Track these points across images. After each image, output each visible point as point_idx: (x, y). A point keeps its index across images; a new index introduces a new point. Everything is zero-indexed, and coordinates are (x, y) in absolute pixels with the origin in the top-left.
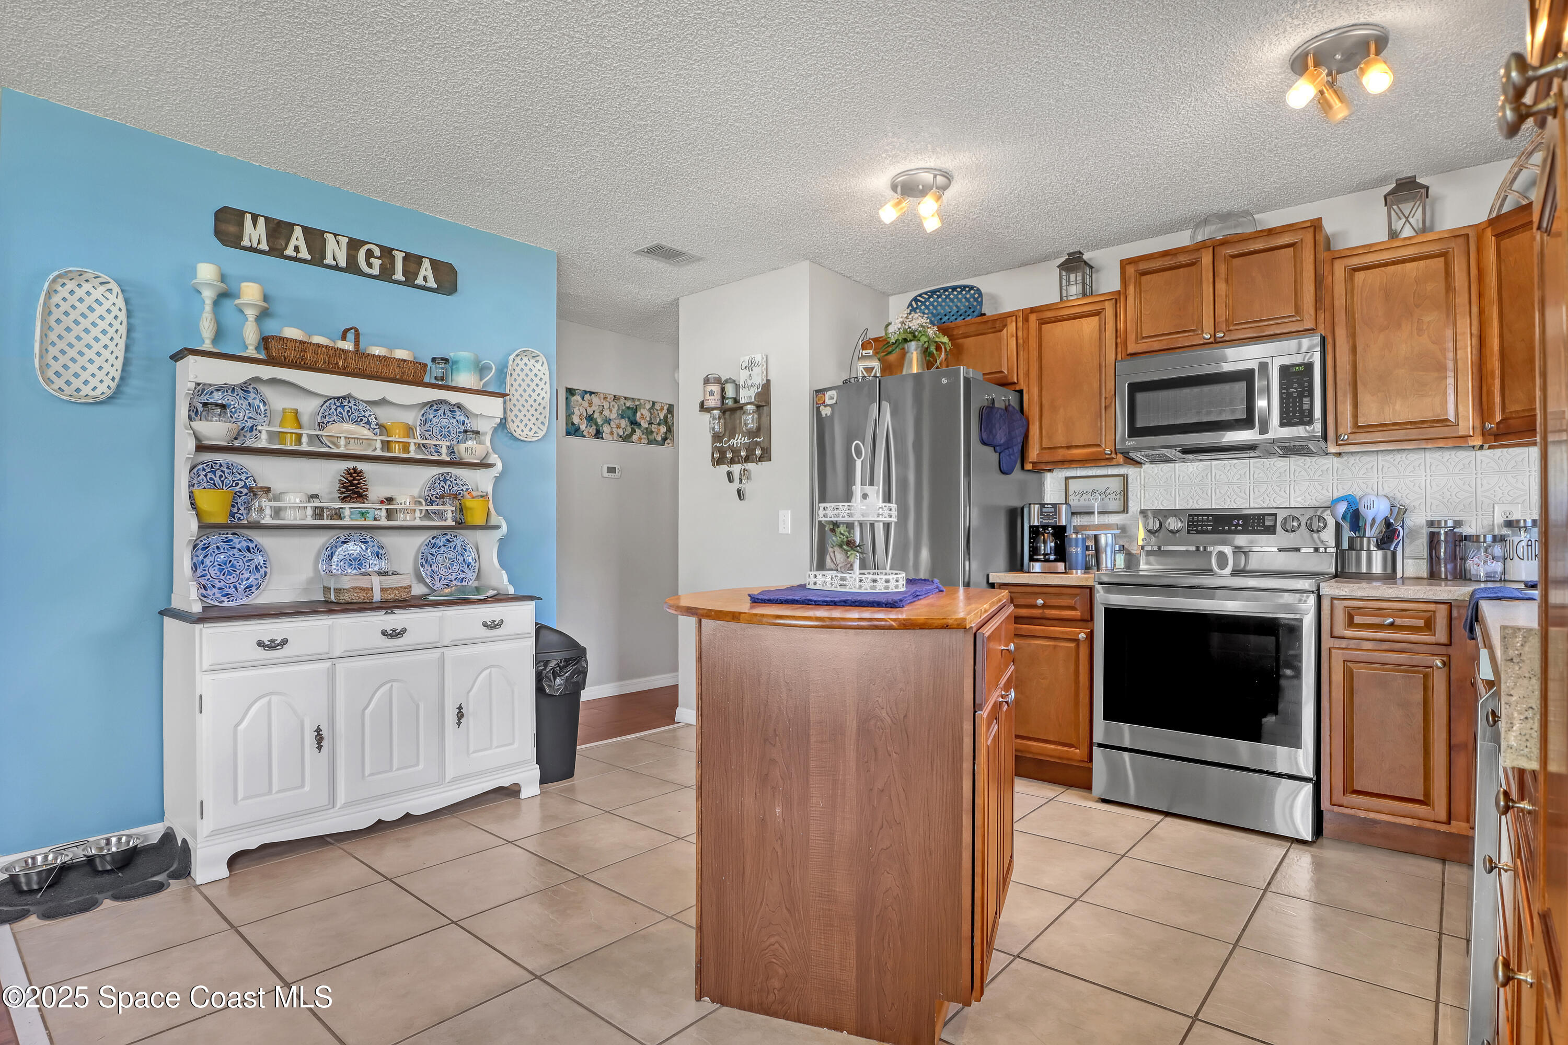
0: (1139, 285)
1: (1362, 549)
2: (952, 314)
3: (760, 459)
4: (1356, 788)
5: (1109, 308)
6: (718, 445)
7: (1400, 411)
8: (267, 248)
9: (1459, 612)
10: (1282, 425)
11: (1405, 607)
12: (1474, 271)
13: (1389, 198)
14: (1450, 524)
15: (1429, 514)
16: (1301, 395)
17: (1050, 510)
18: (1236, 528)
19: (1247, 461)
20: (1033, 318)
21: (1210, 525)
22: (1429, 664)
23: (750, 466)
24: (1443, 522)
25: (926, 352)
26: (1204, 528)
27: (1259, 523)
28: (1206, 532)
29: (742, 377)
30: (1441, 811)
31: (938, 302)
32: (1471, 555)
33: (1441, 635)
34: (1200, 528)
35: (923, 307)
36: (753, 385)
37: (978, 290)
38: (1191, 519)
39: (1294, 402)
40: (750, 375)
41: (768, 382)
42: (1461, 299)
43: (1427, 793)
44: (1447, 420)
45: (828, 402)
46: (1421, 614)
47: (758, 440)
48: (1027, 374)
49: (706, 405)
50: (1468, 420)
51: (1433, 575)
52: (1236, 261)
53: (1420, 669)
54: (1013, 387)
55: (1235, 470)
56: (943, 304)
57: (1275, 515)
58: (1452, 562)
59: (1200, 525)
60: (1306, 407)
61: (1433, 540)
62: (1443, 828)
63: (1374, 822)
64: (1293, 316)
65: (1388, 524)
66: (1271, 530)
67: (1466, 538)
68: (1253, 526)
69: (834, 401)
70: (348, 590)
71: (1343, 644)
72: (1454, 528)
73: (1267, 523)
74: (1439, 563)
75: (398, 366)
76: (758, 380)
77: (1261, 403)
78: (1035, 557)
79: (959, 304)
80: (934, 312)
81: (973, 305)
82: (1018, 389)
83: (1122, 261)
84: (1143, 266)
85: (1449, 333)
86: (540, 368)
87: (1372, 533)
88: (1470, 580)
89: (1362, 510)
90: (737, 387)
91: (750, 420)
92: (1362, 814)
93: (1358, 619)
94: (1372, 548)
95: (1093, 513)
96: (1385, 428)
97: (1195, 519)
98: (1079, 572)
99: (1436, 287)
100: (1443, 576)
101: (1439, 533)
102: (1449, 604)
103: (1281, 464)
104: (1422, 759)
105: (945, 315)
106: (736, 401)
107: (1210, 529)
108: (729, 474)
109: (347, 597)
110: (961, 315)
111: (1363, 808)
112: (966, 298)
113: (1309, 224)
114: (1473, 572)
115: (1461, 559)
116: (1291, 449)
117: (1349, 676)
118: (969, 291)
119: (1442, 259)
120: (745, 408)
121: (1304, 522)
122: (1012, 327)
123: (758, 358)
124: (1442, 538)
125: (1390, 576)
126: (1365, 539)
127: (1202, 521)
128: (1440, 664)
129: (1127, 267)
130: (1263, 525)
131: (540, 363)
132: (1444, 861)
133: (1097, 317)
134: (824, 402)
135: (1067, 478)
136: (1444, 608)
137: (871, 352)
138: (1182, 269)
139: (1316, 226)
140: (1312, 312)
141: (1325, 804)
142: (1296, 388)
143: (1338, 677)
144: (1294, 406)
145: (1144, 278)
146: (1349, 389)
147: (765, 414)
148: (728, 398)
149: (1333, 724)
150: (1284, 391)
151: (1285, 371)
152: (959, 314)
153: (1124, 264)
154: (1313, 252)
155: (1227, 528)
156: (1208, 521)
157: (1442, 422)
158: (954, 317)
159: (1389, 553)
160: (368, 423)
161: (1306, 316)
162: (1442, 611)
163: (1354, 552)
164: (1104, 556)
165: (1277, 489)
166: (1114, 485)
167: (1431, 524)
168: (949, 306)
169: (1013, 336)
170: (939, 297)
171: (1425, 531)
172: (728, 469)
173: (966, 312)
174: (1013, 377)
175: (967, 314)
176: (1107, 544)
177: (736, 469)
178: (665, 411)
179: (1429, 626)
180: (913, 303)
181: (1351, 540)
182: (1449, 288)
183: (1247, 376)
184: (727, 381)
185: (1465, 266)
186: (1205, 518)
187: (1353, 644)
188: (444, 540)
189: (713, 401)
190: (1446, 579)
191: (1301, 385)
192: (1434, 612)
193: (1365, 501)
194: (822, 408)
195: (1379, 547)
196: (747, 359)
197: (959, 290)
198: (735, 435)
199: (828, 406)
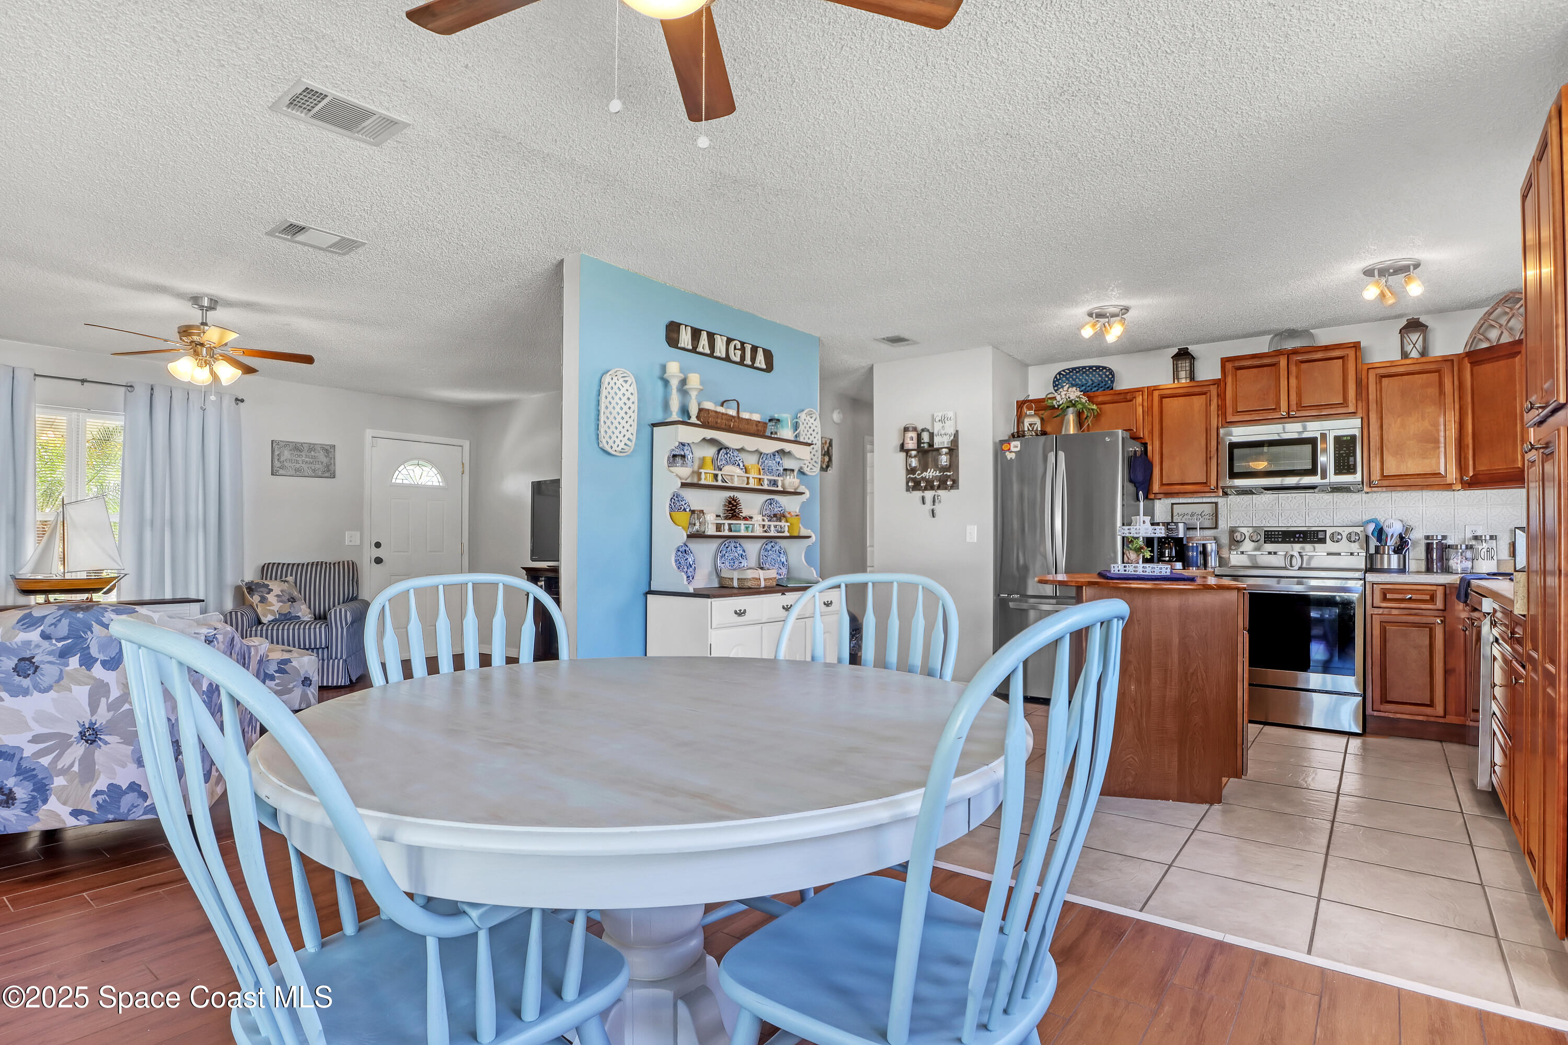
0: (1235, 376)
1: (1384, 553)
2: (1088, 385)
3: (952, 487)
4: (1388, 700)
5: (1214, 390)
6: (912, 476)
7: (1412, 466)
8: (691, 348)
9: (1450, 591)
10: (1336, 474)
11: (1416, 589)
12: (1456, 383)
13: (1402, 331)
14: (1439, 538)
15: (1425, 531)
16: (1348, 456)
17: (1173, 527)
18: (1298, 540)
19: (1304, 495)
20: (1156, 394)
21: (1280, 538)
22: (1433, 622)
23: (941, 492)
24: (1435, 537)
25: (1079, 414)
26: (1276, 540)
27: (1314, 536)
28: (1278, 542)
29: (937, 428)
30: (1439, 709)
31: (1076, 376)
32: (1452, 557)
33: (1439, 604)
34: (1273, 540)
35: (1064, 379)
36: (946, 434)
37: (1110, 369)
38: (1266, 533)
39: (1344, 460)
40: (943, 427)
41: (957, 431)
42: (1449, 400)
43: (1432, 700)
44: (1440, 473)
45: (1013, 449)
46: (1428, 592)
47: (948, 474)
48: (1151, 432)
49: (906, 447)
50: (1452, 474)
51: (1429, 570)
52: (1304, 366)
53: (1428, 625)
54: (1140, 440)
55: (1295, 501)
56: (1081, 377)
57: (1325, 531)
58: (1440, 561)
59: (1272, 537)
60: (1351, 463)
61: (1429, 547)
62: (1441, 720)
63: (1398, 720)
64: (1341, 404)
65: (1401, 537)
66: (1323, 541)
67: (1449, 547)
68: (1310, 538)
69: (1018, 449)
70: (750, 580)
71: (1380, 611)
72: (1442, 540)
73: (1320, 537)
74: (1432, 562)
75: (757, 425)
76: (951, 431)
77: (1322, 459)
78: (1162, 559)
79: (1093, 378)
80: (1073, 382)
81: (1105, 380)
82: (1143, 442)
83: (1222, 359)
84: (1237, 364)
85: (1442, 420)
86: (813, 422)
87: (1392, 542)
88: (1452, 573)
89: (1385, 528)
90: (932, 435)
91: (944, 460)
92: (1391, 716)
93: (1389, 596)
94: (1391, 552)
95: (1196, 528)
96: (1401, 478)
97: (1270, 533)
98: (1194, 568)
99: (1433, 391)
100: (1435, 571)
101: (1433, 543)
102: (1444, 585)
103: (1328, 497)
104: (1429, 679)
105: (1083, 386)
106: (931, 444)
107: (1280, 540)
108: (923, 498)
109: (749, 584)
110: (1095, 387)
111: (1390, 712)
112: (1099, 374)
113: (1352, 345)
114: (1454, 568)
115: (1446, 560)
116: (1337, 489)
117: (1383, 632)
118: (1102, 370)
119: (1437, 374)
120: (941, 451)
121: (1344, 535)
122: (1139, 399)
123: (950, 414)
124: (1435, 546)
125: (1402, 570)
126: (1386, 547)
127: (1275, 535)
128: (1439, 622)
129: (1227, 363)
130: (1317, 538)
131: (813, 419)
132: (1441, 742)
133: (1204, 396)
134: (1009, 449)
135: (1173, 504)
136: (1441, 588)
137: (1033, 412)
138: (1265, 368)
139: (1356, 346)
140: (1354, 401)
141: (1369, 711)
142: (1345, 451)
143: (1377, 632)
144: (1344, 463)
145: (1239, 372)
146: (1379, 452)
147: (954, 455)
148: (924, 443)
149: (1374, 661)
150: (1337, 452)
151: (1338, 439)
152: (1094, 385)
153: (1225, 361)
154: (1355, 363)
155: (1292, 540)
156: (1278, 534)
157: (1438, 475)
158: (1090, 388)
159: (1402, 556)
160: (739, 465)
161: (1350, 404)
162: (1441, 590)
163: (1379, 555)
164: (1210, 558)
165: (1325, 514)
166: (1208, 509)
167: (1427, 537)
168: (1085, 379)
169: (1139, 405)
170: (1077, 372)
171: (1424, 542)
172: (923, 494)
173: (1099, 384)
174: (1140, 433)
175: (1100, 386)
176: (1212, 550)
177: (929, 495)
178: (828, 445)
179: (1432, 599)
180: (1058, 376)
181: (1377, 548)
182: (1442, 392)
183: (1312, 442)
184: (923, 430)
185: (1451, 380)
186: (1276, 533)
187: (1386, 611)
188: (770, 546)
189: (911, 444)
190: (1437, 572)
191: (1348, 448)
192: (1436, 591)
193: (1387, 523)
194: (1007, 453)
195: (1395, 552)
196: (940, 414)
197: (1094, 368)
198: (929, 470)
199: (1012, 452)
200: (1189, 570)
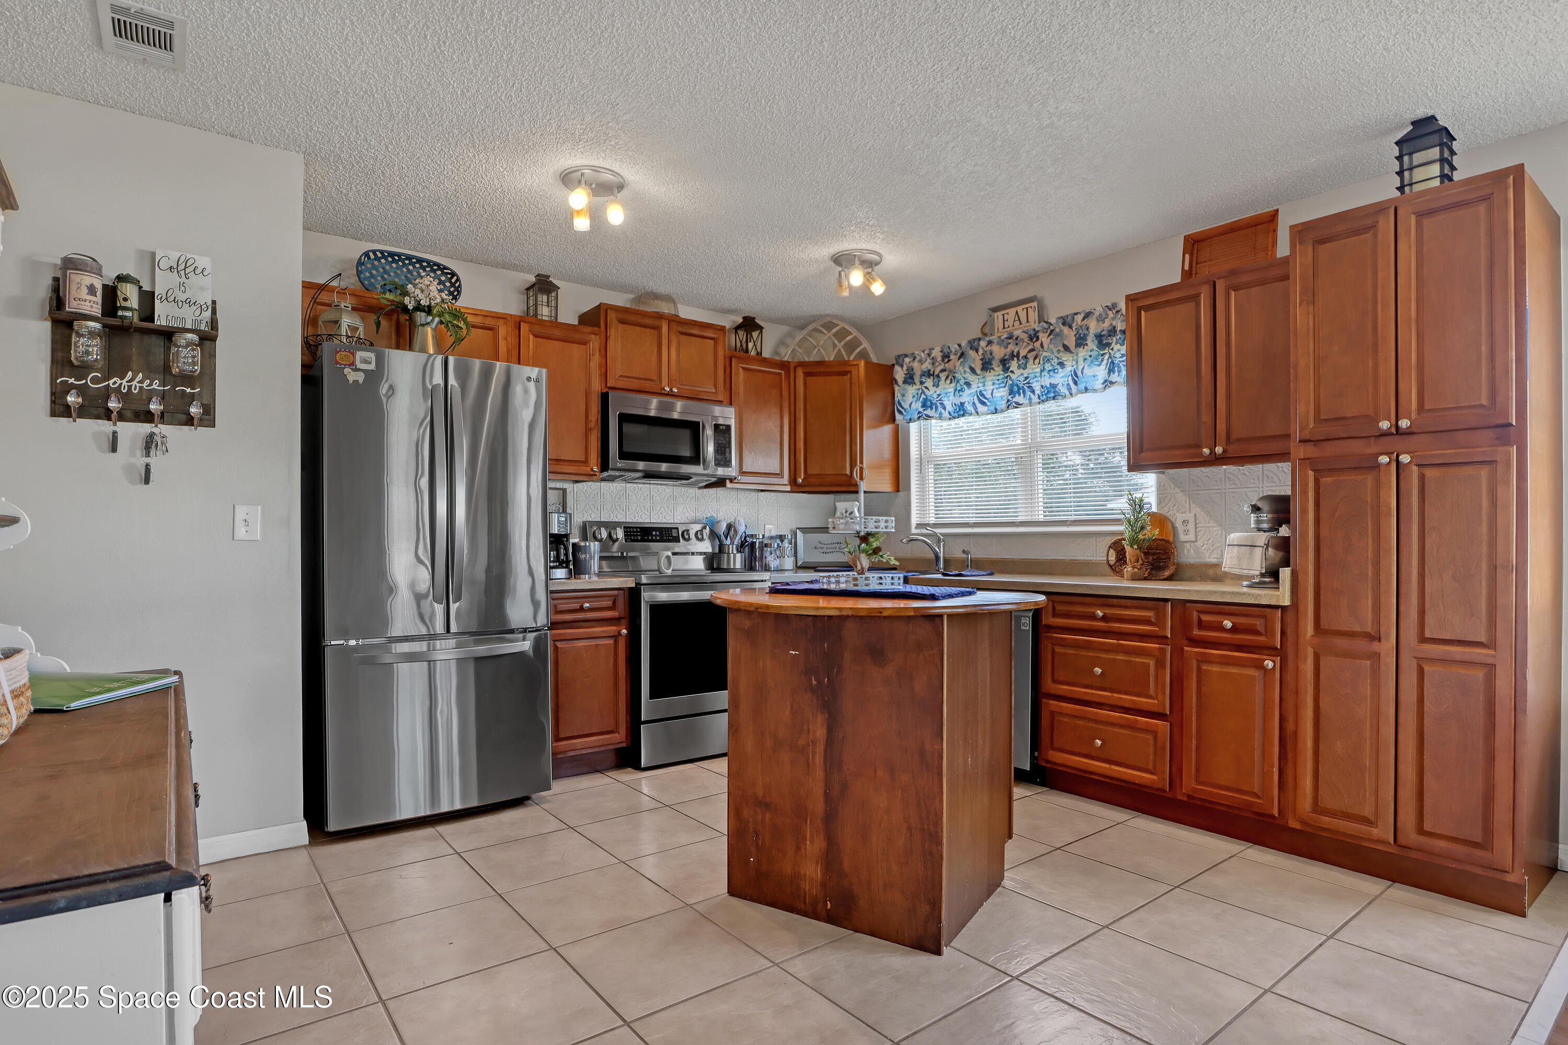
0: (617, 330)
5: (594, 342)
6: (73, 381)
10: (716, 465)
12: (790, 388)
14: (761, 537)
16: (725, 446)
17: (563, 519)
18: (655, 538)
19: (648, 486)
20: (524, 327)
21: (641, 536)
24: (757, 536)
26: (636, 538)
27: (668, 534)
28: (637, 541)
29: (163, 283)
32: (767, 556)
34: (633, 538)
36: (188, 301)
37: (455, 275)
38: (626, 530)
40: (181, 283)
42: (785, 404)
45: (360, 365)
47: (190, 390)
49: (66, 307)
50: (786, 476)
52: (682, 338)
57: (677, 528)
58: (760, 560)
59: (634, 535)
60: (727, 455)
61: (753, 547)
64: (712, 389)
66: (675, 539)
67: (766, 545)
68: (666, 536)
69: (371, 366)
72: (763, 539)
73: (673, 535)
74: (755, 561)
76: (204, 297)
77: (707, 448)
90: (148, 298)
91: (179, 357)
96: (754, 475)
97: (629, 530)
99: (776, 393)
101: (756, 542)
106: (145, 316)
107: (639, 538)
108: (113, 436)
114: (771, 565)
119: (779, 377)
120: (173, 334)
121: (694, 533)
122: (503, 330)
123: (203, 260)
124: (758, 545)
127: (633, 532)
129: (609, 312)
133: (585, 347)
134: (353, 364)
137: (348, 307)
138: (647, 329)
142: (722, 441)
145: (621, 326)
146: (739, 447)
147: (208, 351)
148: (124, 308)
150: (716, 441)
151: (716, 427)
153: (607, 308)
154: (723, 348)
156: (637, 532)
163: (725, 555)
167: (751, 537)
169: (503, 339)
180: (364, 258)
183: (694, 426)
184: (122, 278)
189: (83, 303)
191: (724, 439)
194: (347, 370)
195: (738, 551)
196: (175, 255)
197: (425, 264)
198: (130, 373)
199: (359, 370)
200: (580, 579)
